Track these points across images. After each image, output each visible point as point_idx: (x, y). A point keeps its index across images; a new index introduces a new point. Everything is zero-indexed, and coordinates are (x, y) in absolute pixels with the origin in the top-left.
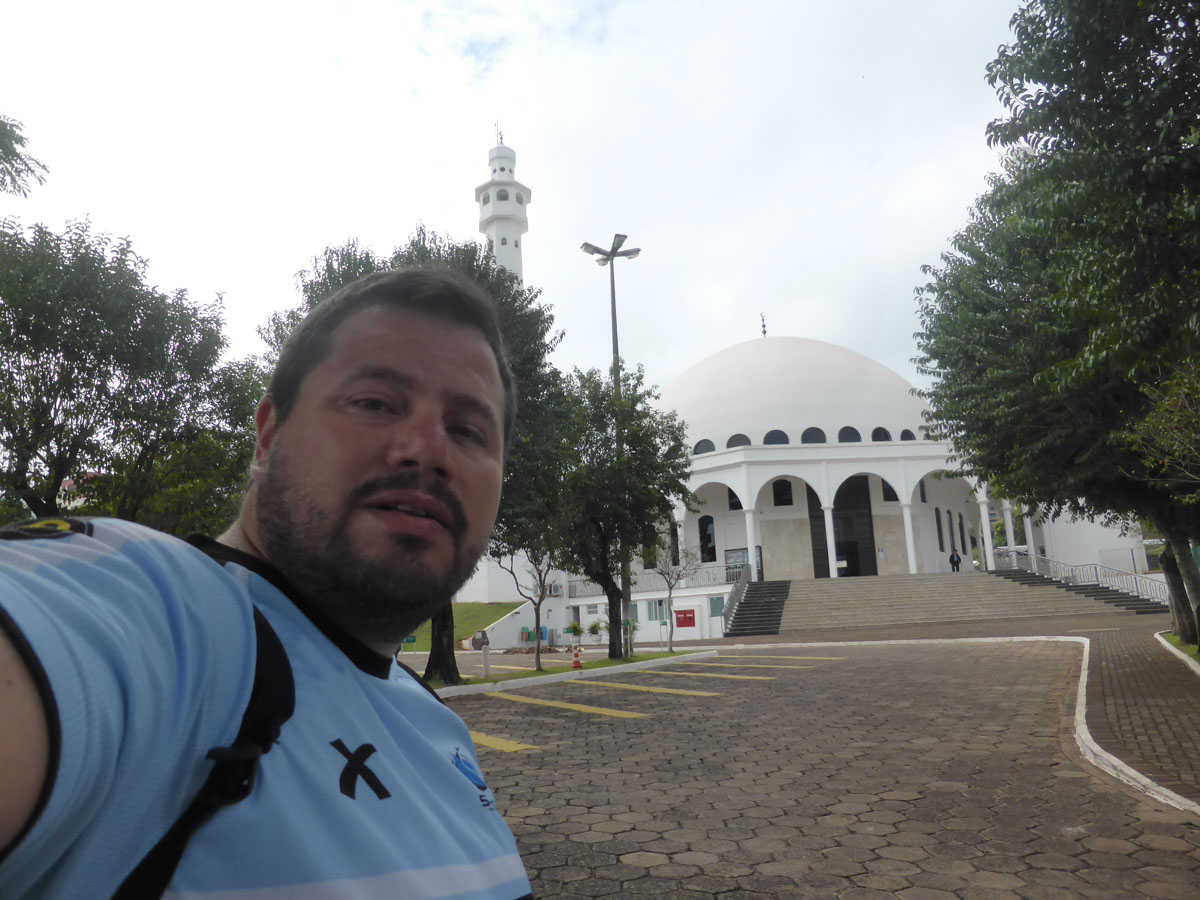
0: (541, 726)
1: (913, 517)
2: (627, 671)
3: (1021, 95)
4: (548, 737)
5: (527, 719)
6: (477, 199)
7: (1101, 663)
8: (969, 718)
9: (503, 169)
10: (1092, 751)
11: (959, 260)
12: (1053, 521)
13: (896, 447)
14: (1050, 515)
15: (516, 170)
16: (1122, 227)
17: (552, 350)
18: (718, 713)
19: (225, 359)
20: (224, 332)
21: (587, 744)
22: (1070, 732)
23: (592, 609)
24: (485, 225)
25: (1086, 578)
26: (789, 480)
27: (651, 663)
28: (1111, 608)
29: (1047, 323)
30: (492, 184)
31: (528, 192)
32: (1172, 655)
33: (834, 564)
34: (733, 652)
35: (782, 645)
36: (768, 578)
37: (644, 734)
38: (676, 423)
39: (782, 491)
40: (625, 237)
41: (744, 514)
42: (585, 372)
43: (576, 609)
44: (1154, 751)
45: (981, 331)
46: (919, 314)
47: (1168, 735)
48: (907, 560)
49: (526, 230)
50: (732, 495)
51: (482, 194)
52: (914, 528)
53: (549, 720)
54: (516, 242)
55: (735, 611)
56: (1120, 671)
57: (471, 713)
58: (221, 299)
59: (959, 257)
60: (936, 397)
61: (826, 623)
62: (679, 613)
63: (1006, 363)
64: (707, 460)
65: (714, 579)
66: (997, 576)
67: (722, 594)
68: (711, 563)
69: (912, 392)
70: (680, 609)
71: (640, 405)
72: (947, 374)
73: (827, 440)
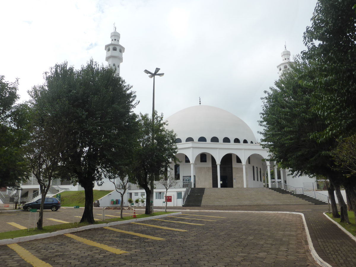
0: (127, 242)
1: (246, 169)
2: (152, 219)
3: (311, 43)
4: (131, 248)
5: (122, 239)
6: (106, 49)
7: (311, 224)
8: (275, 245)
9: (115, 40)
10: (320, 261)
11: (275, 90)
12: (299, 177)
13: (241, 145)
14: (298, 175)
15: (120, 40)
16: (345, 91)
17: (135, 107)
18: (189, 239)
19: (18, 102)
20: (18, 93)
21: (146, 252)
22: (309, 252)
23: (136, 194)
24: (108, 59)
25: (299, 192)
26: (206, 154)
27: (160, 216)
28: (307, 202)
29: (305, 114)
30: (111, 44)
31: (124, 49)
32: (331, 222)
33: (219, 182)
34: (186, 213)
35: (202, 211)
36: (197, 187)
37: (165, 247)
38: (173, 134)
39: (203, 157)
40: (160, 69)
41: (190, 164)
42: (144, 114)
43: (131, 194)
44: (339, 261)
45: (283, 114)
46: (262, 107)
47: (342, 255)
48: (243, 183)
49: (122, 62)
50: (186, 157)
51: (108, 48)
52: (246, 172)
53: (129, 240)
54: (118, 65)
55: (186, 198)
56: (318, 227)
57: (100, 236)
58: (18, 81)
60: (265, 135)
61: (217, 203)
62: (166, 197)
63: (291, 126)
64: (179, 145)
65: (179, 186)
66: (272, 190)
67: (182, 191)
68: (178, 180)
69: (258, 132)
70: (167, 196)
71: (161, 127)
72: (268, 127)
73: (219, 141)
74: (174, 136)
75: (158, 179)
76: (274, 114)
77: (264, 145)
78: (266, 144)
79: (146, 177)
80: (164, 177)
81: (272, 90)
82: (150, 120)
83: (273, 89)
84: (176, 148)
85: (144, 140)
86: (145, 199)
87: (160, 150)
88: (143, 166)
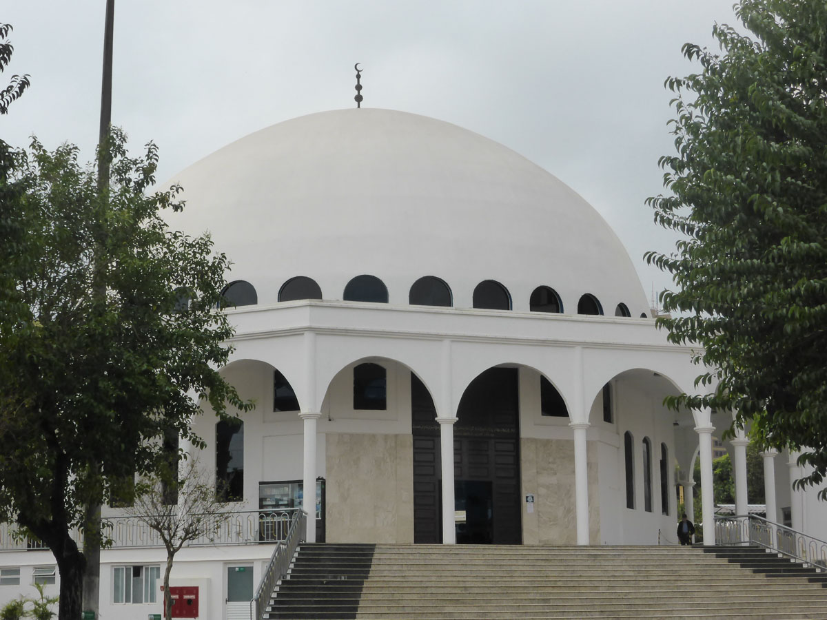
1: (589, 445)
11: (741, 41)
13: (568, 324)
23: (10, 575)
26: (382, 365)
33: (451, 516)
36: (332, 537)
38: (209, 259)
39: (368, 384)
41: (301, 420)
42: (51, 148)
46: (673, 126)
48: (574, 519)
50: (280, 381)
52: (589, 465)
55: (274, 595)
59: (742, 35)
62: (168, 590)
63: (813, 230)
64: (239, 319)
65: (238, 534)
66: (718, 556)
67: (252, 561)
68: (232, 504)
69: (649, 257)
70: (171, 585)
71: (146, 220)
72: (704, 230)
73: (455, 301)
74: (216, 268)
75: (123, 498)
76: (728, 168)
77: (678, 327)
78: (686, 322)
79: (62, 482)
80: (158, 487)
81: (725, 41)
82: (84, 179)
83: (732, 39)
84: (225, 334)
85: (50, 285)
86: (54, 601)
87: (134, 341)
88: (46, 426)
